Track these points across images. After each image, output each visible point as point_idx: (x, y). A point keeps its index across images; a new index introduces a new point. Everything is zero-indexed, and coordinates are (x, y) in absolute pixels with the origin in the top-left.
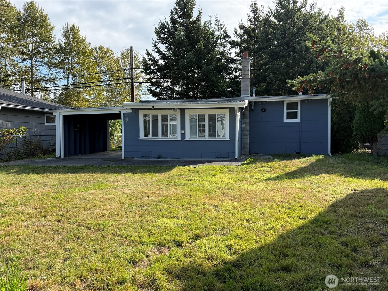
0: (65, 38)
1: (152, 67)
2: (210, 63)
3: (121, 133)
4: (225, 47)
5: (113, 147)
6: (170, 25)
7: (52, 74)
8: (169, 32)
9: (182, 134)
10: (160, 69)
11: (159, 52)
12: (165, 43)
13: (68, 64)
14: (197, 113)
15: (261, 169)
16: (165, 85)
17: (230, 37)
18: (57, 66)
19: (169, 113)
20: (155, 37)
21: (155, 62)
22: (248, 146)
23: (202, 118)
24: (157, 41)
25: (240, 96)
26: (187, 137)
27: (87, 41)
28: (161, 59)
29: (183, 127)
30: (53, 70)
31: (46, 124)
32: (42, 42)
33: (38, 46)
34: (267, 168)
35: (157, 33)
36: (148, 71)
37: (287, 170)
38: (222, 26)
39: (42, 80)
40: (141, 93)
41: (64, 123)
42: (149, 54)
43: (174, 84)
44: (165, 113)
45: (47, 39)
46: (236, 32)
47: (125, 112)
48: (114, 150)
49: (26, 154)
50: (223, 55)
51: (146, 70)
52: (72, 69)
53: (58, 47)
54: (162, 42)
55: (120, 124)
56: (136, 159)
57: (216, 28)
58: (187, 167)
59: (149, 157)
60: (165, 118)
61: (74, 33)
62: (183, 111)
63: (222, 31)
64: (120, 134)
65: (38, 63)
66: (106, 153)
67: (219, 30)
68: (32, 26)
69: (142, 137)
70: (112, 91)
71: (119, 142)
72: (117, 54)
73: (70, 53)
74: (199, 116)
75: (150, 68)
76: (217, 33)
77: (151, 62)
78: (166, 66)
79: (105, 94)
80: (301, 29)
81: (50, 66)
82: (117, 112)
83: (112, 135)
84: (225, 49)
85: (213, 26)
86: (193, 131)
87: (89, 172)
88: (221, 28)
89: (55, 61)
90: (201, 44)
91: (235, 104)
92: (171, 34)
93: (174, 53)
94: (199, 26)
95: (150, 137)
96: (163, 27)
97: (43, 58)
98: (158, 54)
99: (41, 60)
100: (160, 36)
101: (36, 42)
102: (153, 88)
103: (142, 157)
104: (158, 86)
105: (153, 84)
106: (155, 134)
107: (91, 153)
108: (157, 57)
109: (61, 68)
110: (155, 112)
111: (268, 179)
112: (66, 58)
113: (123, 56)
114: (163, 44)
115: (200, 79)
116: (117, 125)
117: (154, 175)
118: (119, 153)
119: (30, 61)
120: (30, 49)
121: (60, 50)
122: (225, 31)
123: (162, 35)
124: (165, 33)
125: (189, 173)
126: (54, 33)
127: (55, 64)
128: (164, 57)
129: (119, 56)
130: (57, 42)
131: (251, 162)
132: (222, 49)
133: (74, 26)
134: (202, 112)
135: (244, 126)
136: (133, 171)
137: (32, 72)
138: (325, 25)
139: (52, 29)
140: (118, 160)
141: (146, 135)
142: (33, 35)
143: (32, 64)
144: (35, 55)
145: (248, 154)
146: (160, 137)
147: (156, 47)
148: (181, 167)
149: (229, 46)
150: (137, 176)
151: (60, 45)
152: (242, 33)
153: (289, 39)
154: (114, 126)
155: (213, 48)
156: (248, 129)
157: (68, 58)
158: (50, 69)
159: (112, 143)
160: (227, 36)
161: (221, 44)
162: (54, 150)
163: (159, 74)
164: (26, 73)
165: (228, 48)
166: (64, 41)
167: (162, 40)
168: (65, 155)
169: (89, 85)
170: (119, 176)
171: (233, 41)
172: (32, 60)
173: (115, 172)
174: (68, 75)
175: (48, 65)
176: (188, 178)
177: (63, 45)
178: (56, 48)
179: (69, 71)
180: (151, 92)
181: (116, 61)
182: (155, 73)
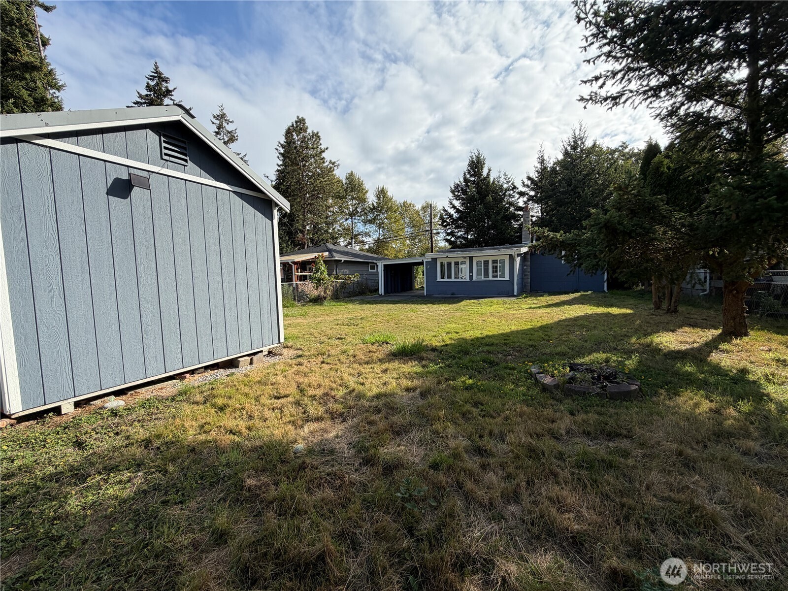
0: (376, 198)
1: (448, 220)
2: (498, 214)
3: (423, 275)
4: (513, 197)
5: (417, 287)
6: (464, 184)
7: (367, 229)
8: (462, 189)
9: (470, 276)
10: (454, 221)
11: (454, 207)
12: (459, 200)
13: (379, 220)
14: (482, 259)
15: (530, 302)
16: (459, 234)
17: (518, 189)
18: (371, 222)
19: (460, 260)
20: (451, 195)
21: (451, 216)
22: (529, 285)
23: (486, 263)
24: (452, 198)
25: (521, 243)
26: (475, 279)
27: (394, 199)
28: (455, 213)
29: (471, 271)
30: (368, 226)
31: (370, 271)
32: (359, 204)
33: (357, 208)
34: (535, 301)
35: (453, 192)
36: (445, 224)
37: (550, 303)
38: (510, 180)
39: (359, 234)
40: (439, 239)
41: (384, 270)
42: (445, 211)
43: (467, 233)
44: (456, 260)
45: (363, 200)
46: (523, 183)
47: (427, 260)
48: (417, 289)
49: (359, 292)
50: (511, 204)
51: (443, 223)
52: (383, 223)
53: (371, 207)
54: (456, 199)
55: (421, 269)
56: (435, 295)
57: (505, 182)
58: (472, 301)
59: (445, 294)
60: (457, 264)
61: (384, 193)
62: (471, 258)
63: (510, 184)
64: (421, 277)
65: (356, 221)
66: (412, 291)
67: (508, 183)
68: (352, 191)
69: (439, 279)
70: (413, 239)
71: (421, 283)
72: (418, 207)
73: (381, 211)
74: (484, 261)
75: (446, 221)
76: (505, 186)
77: (446, 217)
78: (459, 218)
79: (408, 242)
80: (588, 174)
81: (365, 222)
82: (421, 261)
83: (416, 278)
84: (513, 199)
85: (502, 180)
86: (479, 274)
87: (404, 303)
88: (510, 181)
89: (369, 218)
90: (490, 198)
91: (513, 251)
92: (464, 192)
93: (467, 207)
94: (489, 182)
95: (446, 279)
96: (457, 186)
97: (360, 216)
98: (453, 209)
99: (358, 218)
100: (454, 194)
101: (355, 204)
102: (449, 238)
103: (439, 294)
104: (453, 236)
105: (448, 234)
106: (449, 276)
107: (401, 292)
108: (452, 211)
109: (374, 224)
110: (449, 260)
111: (530, 308)
112: (377, 215)
113: (424, 208)
114: (457, 200)
115: (489, 228)
116: (420, 270)
117: (447, 305)
118: (422, 292)
119: (350, 220)
120: (351, 210)
121: (373, 209)
122: (512, 184)
123: (456, 193)
124: (458, 192)
125: (473, 304)
126: (368, 195)
127: (369, 220)
128: (458, 211)
129: (420, 208)
130: (370, 203)
131: (525, 298)
132: (510, 200)
133: (383, 188)
134: (486, 259)
135: (525, 268)
136: (433, 303)
137: (352, 228)
138: (613, 170)
139: (367, 192)
140: (422, 296)
141: (442, 277)
142: (353, 199)
143: (352, 222)
144: (354, 215)
145: (529, 291)
146: (453, 279)
147: (451, 203)
148: (468, 301)
149: (517, 196)
150: (436, 306)
151: (373, 205)
152: (529, 184)
153: (575, 186)
154: (417, 270)
155: (502, 200)
156: (529, 270)
157: (379, 215)
158: (365, 225)
159: (416, 284)
160: (515, 187)
161: (510, 195)
162: (377, 290)
163: (454, 226)
164: (348, 230)
165: (516, 198)
166: (376, 201)
167: (457, 198)
168: (385, 294)
169: (397, 237)
170: (424, 306)
171: (521, 192)
172: (352, 219)
173: (421, 304)
174: (379, 229)
175: (364, 222)
176: (471, 307)
177: (375, 204)
178: (369, 207)
179: (380, 226)
180: (447, 240)
181: (417, 212)
182: (450, 225)
